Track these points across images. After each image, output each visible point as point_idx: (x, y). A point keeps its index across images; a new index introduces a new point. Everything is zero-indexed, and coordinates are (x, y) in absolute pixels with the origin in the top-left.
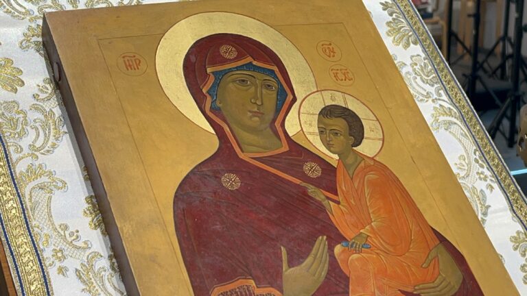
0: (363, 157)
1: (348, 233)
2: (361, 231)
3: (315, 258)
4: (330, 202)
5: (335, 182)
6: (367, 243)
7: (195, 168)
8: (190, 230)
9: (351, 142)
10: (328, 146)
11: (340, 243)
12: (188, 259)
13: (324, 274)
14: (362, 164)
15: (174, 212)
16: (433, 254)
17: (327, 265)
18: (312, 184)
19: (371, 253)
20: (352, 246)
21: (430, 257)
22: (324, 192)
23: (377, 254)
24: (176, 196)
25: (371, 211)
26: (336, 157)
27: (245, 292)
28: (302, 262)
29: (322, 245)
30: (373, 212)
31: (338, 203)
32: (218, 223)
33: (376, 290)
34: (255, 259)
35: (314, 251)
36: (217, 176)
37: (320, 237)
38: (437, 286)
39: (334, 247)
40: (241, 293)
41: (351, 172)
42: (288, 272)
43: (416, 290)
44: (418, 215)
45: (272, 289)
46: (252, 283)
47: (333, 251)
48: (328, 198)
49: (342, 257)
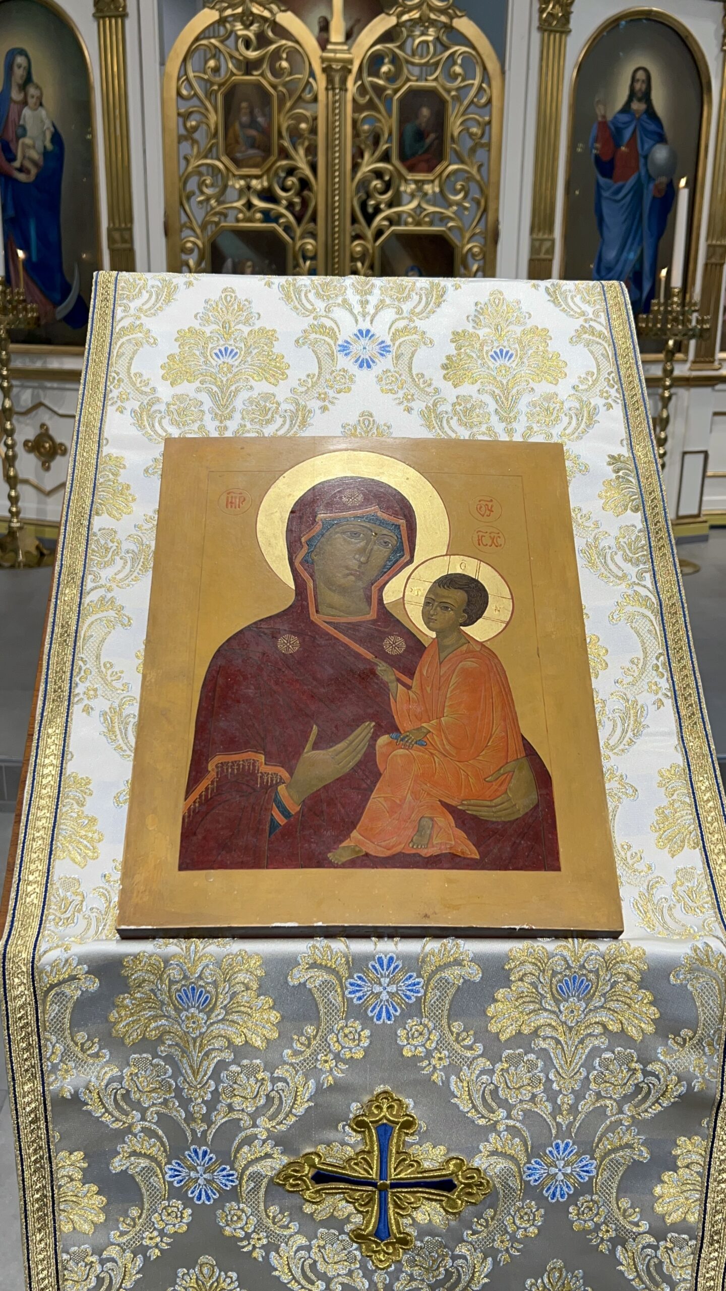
0: (469, 639)
1: (405, 724)
2: (424, 725)
3: (349, 745)
4: (399, 685)
5: (417, 663)
6: (425, 739)
7: (255, 623)
8: (218, 689)
9: (461, 620)
10: (428, 619)
11: (389, 733)
12: (201, 719)
13: (352, 764)
14: (464, 648)
15: (209, 667)
16: (508, 768)
17: (360, 756)
18: (386, 662)
19: (423, 752)
20: (402, 740)
21: (502, 771)
22: (396, 672)
23: (432, 754)
24: (218, 651)
25: (447, 704)
26: (433, 635)
27: (249, 766)
28: (331, 747)
29: (363, 734)
30: (450, 706)
31: (409, 687)
32: (252, 687)
33: (409, 795)
34: (277, 733)
35: (351, 738)
36: (275, 636)
37: (367, 724)
38: (495, 806)
39: (379, 737)
40: (244, 766)
41: (443, 655)
42: (309, 753)
43: (462, 804)
44: (512, 718)
45: (281, 769)
46: (262, 758)
47: (376, 741)
48: (398, 680)
49: (384, 750)
